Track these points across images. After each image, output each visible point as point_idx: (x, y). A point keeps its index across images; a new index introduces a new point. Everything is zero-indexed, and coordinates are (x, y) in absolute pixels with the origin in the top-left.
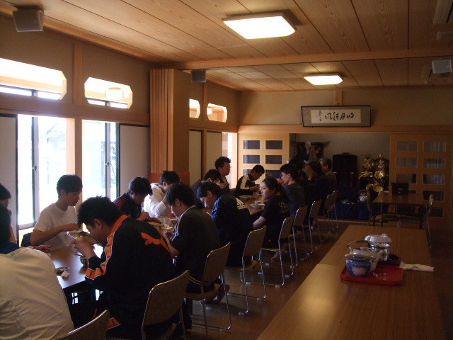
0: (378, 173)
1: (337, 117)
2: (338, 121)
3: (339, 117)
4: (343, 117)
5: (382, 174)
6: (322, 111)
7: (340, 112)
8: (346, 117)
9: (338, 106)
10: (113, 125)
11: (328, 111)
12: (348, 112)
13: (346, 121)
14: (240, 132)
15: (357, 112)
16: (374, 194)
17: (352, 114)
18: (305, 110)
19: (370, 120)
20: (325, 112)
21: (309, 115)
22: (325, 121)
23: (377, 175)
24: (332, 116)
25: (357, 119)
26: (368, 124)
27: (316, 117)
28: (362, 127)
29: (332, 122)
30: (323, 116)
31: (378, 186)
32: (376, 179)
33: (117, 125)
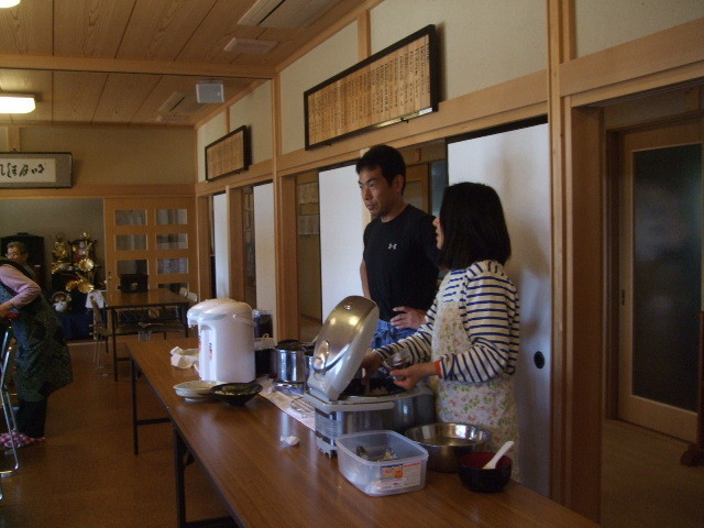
0: (84, 263)
1: (14, 171)
2: (16, 179)
3: (18, 171)
4: (25, 171)
5: (90, 264)
7: (19, 162)
8: (30, 173)
9: (13, 153)
12: (33, 163)
13: (30, 178)
15: (50, 164)
16: (79, 298)
17: (40, 166)
19: (71, 177)
23: (83, 265)
24: (5, 170)
25: (49, 176)
26: (67, 182)
28: (57, 188)
29: (5, 180)
31: (84, 282)
32: (82, 273)
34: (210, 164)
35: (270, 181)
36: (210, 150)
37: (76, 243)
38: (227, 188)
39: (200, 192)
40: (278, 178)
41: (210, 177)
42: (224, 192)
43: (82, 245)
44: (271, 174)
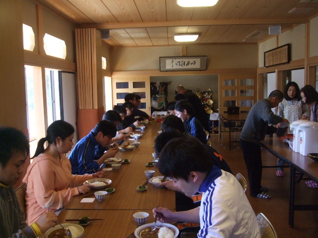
1: (184, 64)
2: (185, 67)
3: (186, 64)
4: (188, 64)
5: (211, 102)
6: (174, 60)
7: (186, 60)
8: (190, 64)
9: (183, 57)
10: (56, 72)
11: (178, 60)
12: (191, 60)
13: (190, 67)
14: (113, 76)
15: (198, 61)
17: (194, 61)
18: (162, 59)
19: (206, 66)
20: (176, 61)
21: (165, 63)
22: (175, 67)
23: (209, 102)
24: (181, 64)
25: (198, 65)
26: (205, 68)
27: (169, 65)
28: (200, 70)
29: (181, 67)
30: (174, 63)
31: (209, 109)
32: (208, 105)
33: (59, 72)
34: (267, 60)
35: (303, 68)
36: (266, 54)
37: (204, 93)
38: (276, 71)
39: (259, 72)
40: (307, 67)
41: (267, 65)
42: (274, 72)
43: (207, 94)
44: (304, 65)
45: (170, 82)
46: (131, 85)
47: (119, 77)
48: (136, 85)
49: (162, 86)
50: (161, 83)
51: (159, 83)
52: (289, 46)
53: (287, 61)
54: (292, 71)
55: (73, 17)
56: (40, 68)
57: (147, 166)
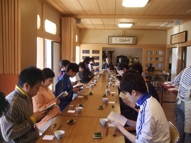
1: (123, 41)
2: (123, 43)
4: (125, 41)
7: (124, 39)
8: (126, 41)
9: (123, 36)
10: (50, 42)
11: (120, 38)
12: (127, 39)
14: (81, 46)
15: (131, 39)
17: (129, 39)
18: (110, 37)
19: (136, 43)
20: (118, 38)
21: (112, 40)
22: (118, 42)
24: (121, 40)
26: (135, 44)
27: (114, 41)
28: (132, 45)
29: (121, 43)
30: (117, 40)
33: (52, 42)
34: (172, 40)
36: (172, 36)
37: (134, 58)
39: (167, 47)
42: (177, 47)
43: (135, 59)
45: (114, 51)
46: (91, 52)
47: (84, 47)
48: (94, 52)
49: (109, 53)
50: (108, 52)
51: (107, 51)
52: (186, 32)
53: (184, 41)
54: (188, 47)
55: (61, 10)
56: (43, 39)
57: (103, 96)
